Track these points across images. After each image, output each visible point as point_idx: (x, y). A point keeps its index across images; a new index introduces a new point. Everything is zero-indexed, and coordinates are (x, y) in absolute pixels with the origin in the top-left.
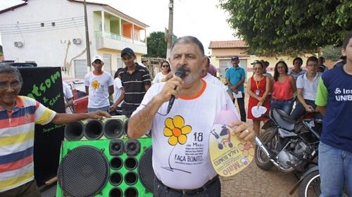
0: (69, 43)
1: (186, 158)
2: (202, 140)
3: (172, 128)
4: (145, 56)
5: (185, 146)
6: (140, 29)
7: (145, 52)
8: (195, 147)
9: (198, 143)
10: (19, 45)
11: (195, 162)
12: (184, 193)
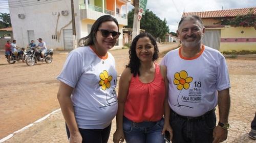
0: (59, 15)
1: (190, 98)
2: (200, 86)
3: (179, 79)
4: (126, 27)
5: (188, 90)
6: (123, 4)
7: (126, 24)
8: (195, 91)
9: (198, 88)
10: (22, 17)
11: (196, 101)
12: (188, 120)
